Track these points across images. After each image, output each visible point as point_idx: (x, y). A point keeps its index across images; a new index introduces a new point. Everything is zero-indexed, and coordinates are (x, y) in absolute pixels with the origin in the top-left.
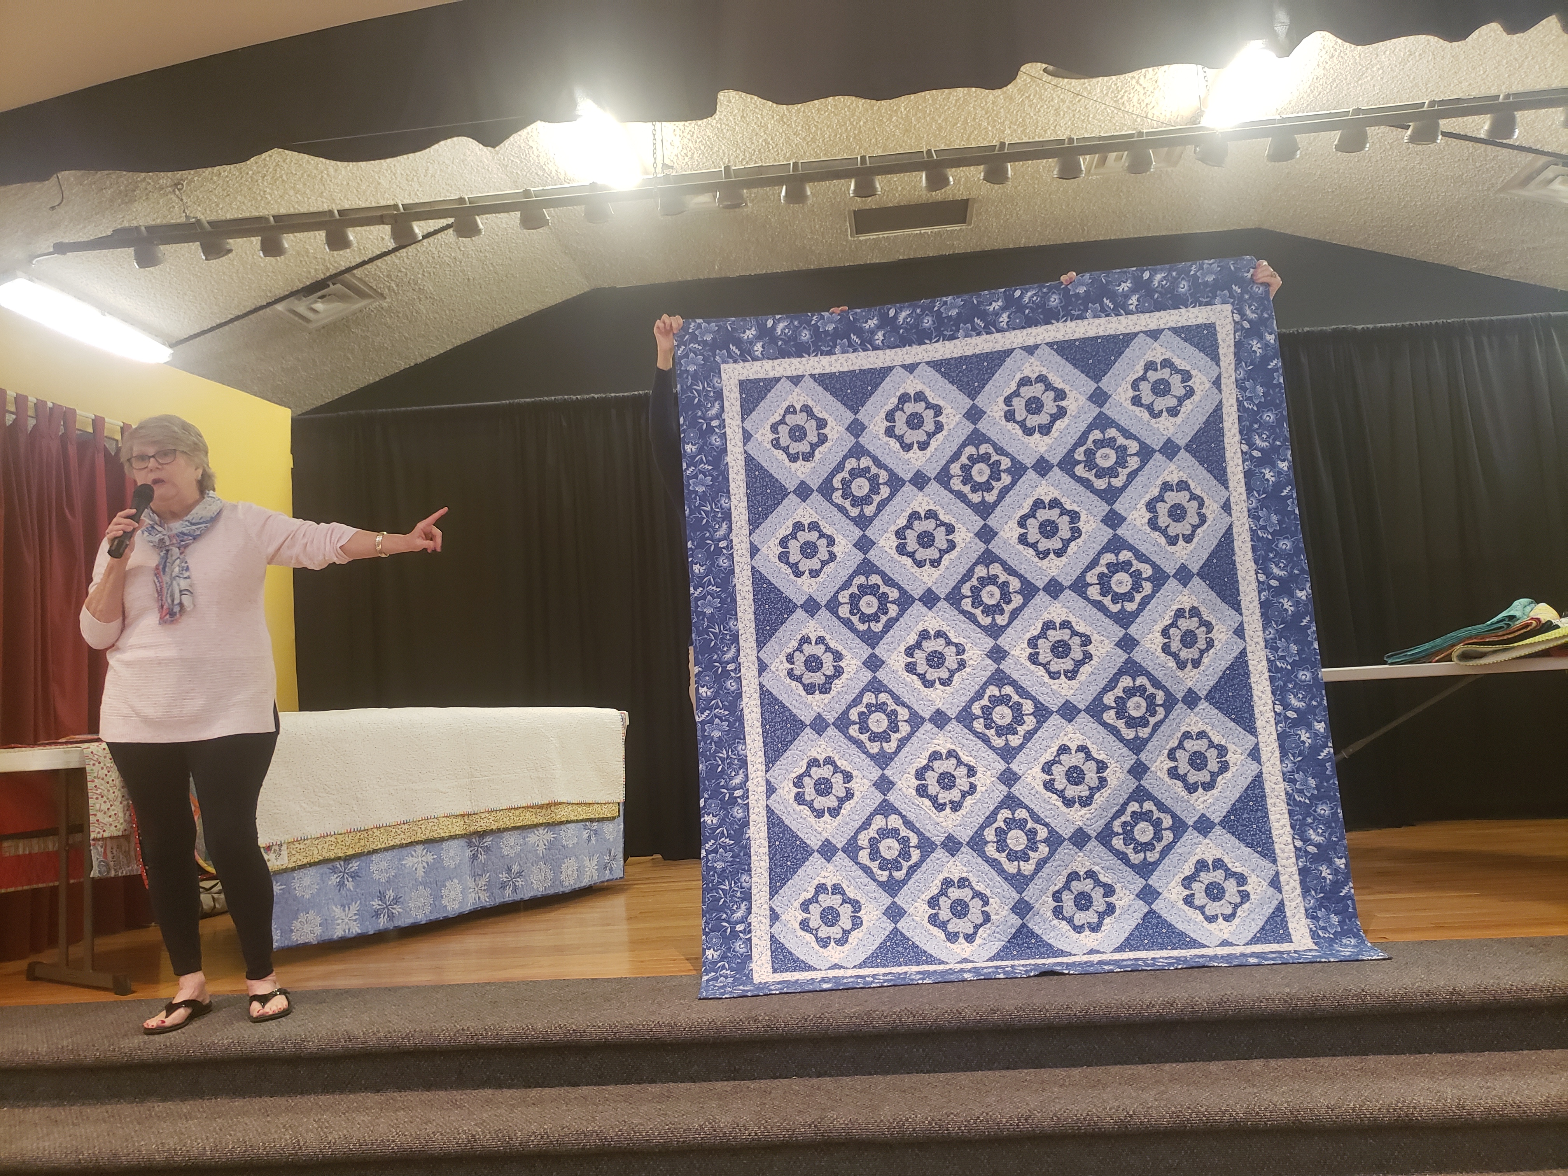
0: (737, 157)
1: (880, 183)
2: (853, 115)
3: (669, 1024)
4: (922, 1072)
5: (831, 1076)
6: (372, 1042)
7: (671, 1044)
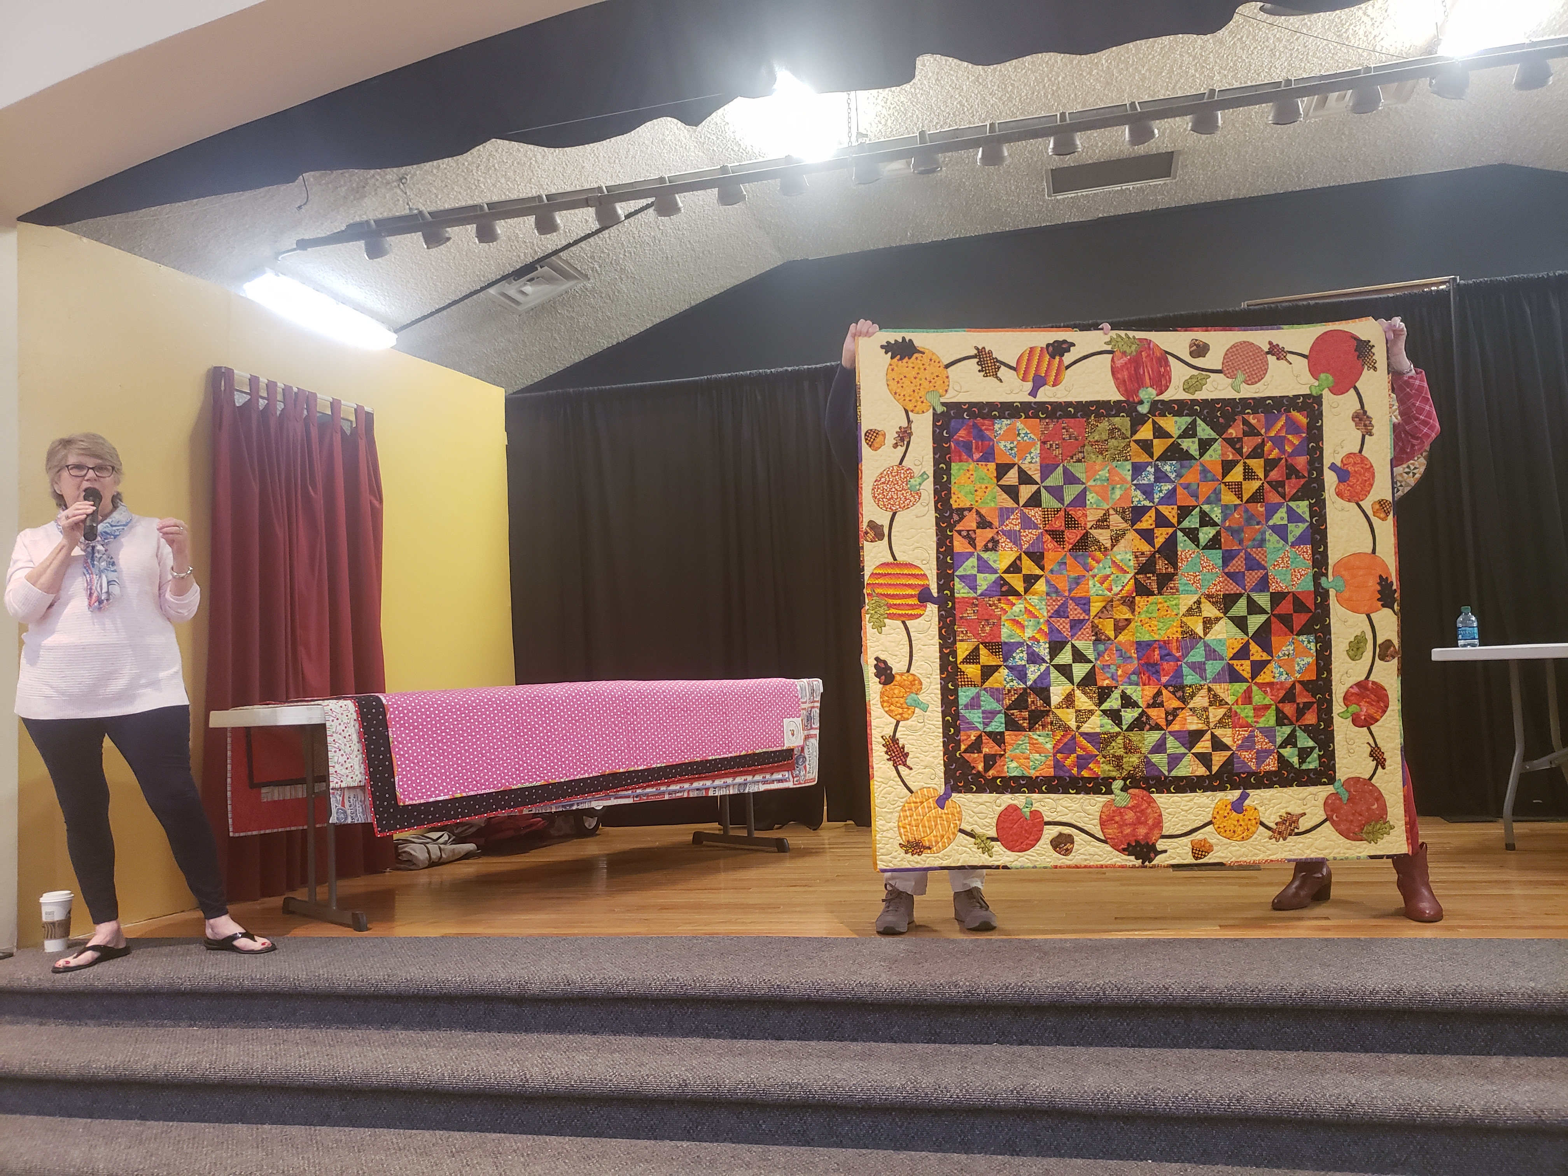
0: (931, 121)
1: (1079, 140)
2: (1051, 71)
3: (870, 985)
4: (1126, 1046)
5: (1032, 1044)
6: (589, 987)
7: (872, 1004)
